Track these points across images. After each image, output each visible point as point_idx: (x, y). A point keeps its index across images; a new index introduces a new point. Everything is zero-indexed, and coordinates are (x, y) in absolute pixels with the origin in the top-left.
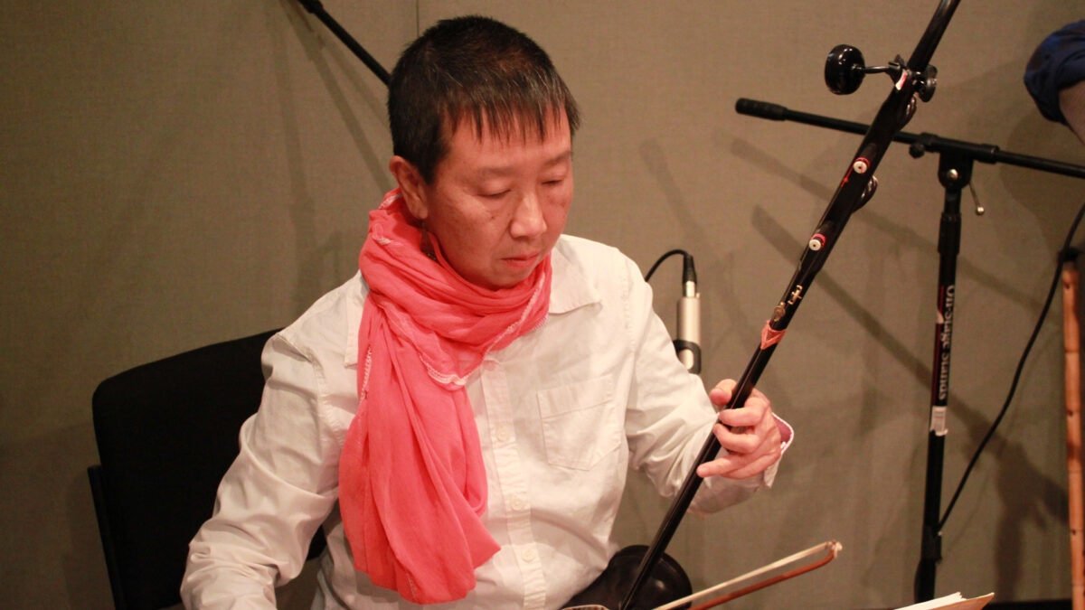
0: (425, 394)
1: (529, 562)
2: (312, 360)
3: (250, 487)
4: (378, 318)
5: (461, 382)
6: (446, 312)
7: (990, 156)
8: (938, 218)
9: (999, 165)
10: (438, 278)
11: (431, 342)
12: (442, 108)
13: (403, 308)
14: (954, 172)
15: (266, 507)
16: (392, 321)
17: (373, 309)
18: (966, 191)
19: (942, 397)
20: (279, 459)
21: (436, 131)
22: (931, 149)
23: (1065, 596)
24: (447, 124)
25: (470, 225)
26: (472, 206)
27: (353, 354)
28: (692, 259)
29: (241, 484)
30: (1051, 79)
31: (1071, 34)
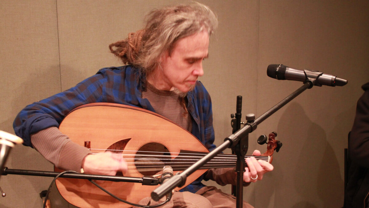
30: (27, 129)
31: (31, 110)
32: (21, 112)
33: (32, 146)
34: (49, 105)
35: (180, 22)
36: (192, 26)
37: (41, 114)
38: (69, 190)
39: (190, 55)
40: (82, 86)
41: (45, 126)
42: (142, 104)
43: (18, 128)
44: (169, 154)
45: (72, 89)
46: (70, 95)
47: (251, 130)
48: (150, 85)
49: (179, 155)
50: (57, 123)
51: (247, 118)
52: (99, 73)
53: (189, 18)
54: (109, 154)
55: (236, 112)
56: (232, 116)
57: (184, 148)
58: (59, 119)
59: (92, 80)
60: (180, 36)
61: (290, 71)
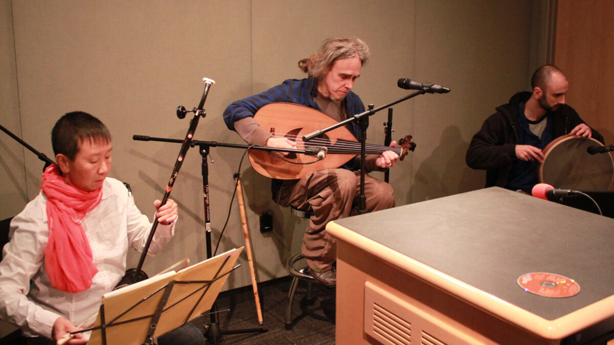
0: (71, 226)
1: (105, 276)
2: (32, 221)
3: (12, 265)
4: (52, 206)
5: (81, 222)
6: (75, 201)
7: (214, 145)
8: (201, 165)
9: (217, 147)
10: (73, 190)
11: (71, 210)
12: (77, 137)
13: (61, 201)
14: (204, 151)
15: (20, 270)
16: (58, 205)
17: (50, 203)
18: (208, 156)
19: (208, 220)
20: (23, 255)
21: (76, 145)
22: (197, 144)
23: (250, 284)
24: (79, 142)
25: (87, 172)
26: (88, 166)
27: (45, 218)
28: (129, 185)
29: (8, 265)
30: (232, 118)
31: (236, 105)
32: (229, 106)
33: (235, 130)
34: (248, 102)
35: (339, 48)
36: (347, 52)
37: (241, 108)
38: (256, 162)
39: (343, 72)
40: (271, 91)
41: (244, 116)
42: (312, 105)
43: (226, 117)
44: (329, 141)
45: (264, 93)
46: (262, 96)
47: (371, 114)
48: (320, 93)
49: (337, 142)
50: (252, 114)
51: (369, 106)
52: (285, 82)
53: (347, 46)
54: (286, 139)
55: (387, 121)
56: (385, 124)
57: (340, 137)
58: (254, 112)
59: (279, 87)
60: (338, 57)
61: (412, 83)
